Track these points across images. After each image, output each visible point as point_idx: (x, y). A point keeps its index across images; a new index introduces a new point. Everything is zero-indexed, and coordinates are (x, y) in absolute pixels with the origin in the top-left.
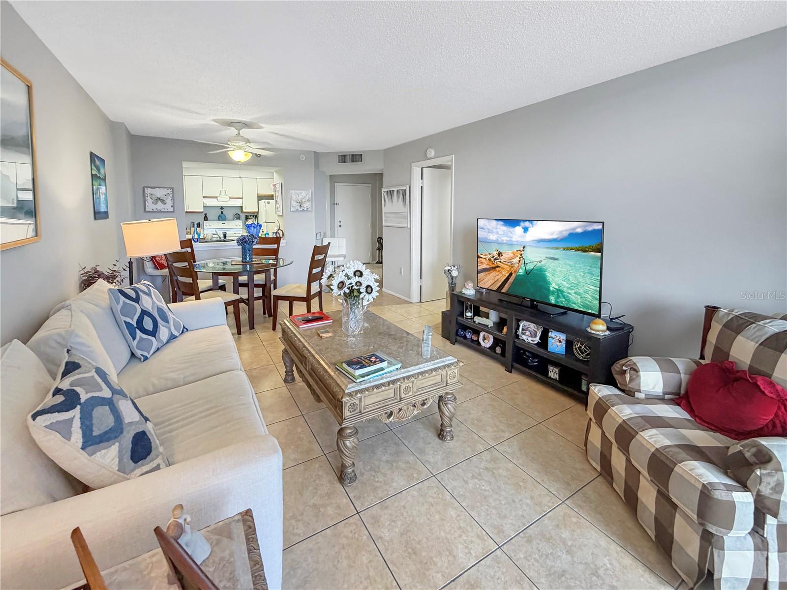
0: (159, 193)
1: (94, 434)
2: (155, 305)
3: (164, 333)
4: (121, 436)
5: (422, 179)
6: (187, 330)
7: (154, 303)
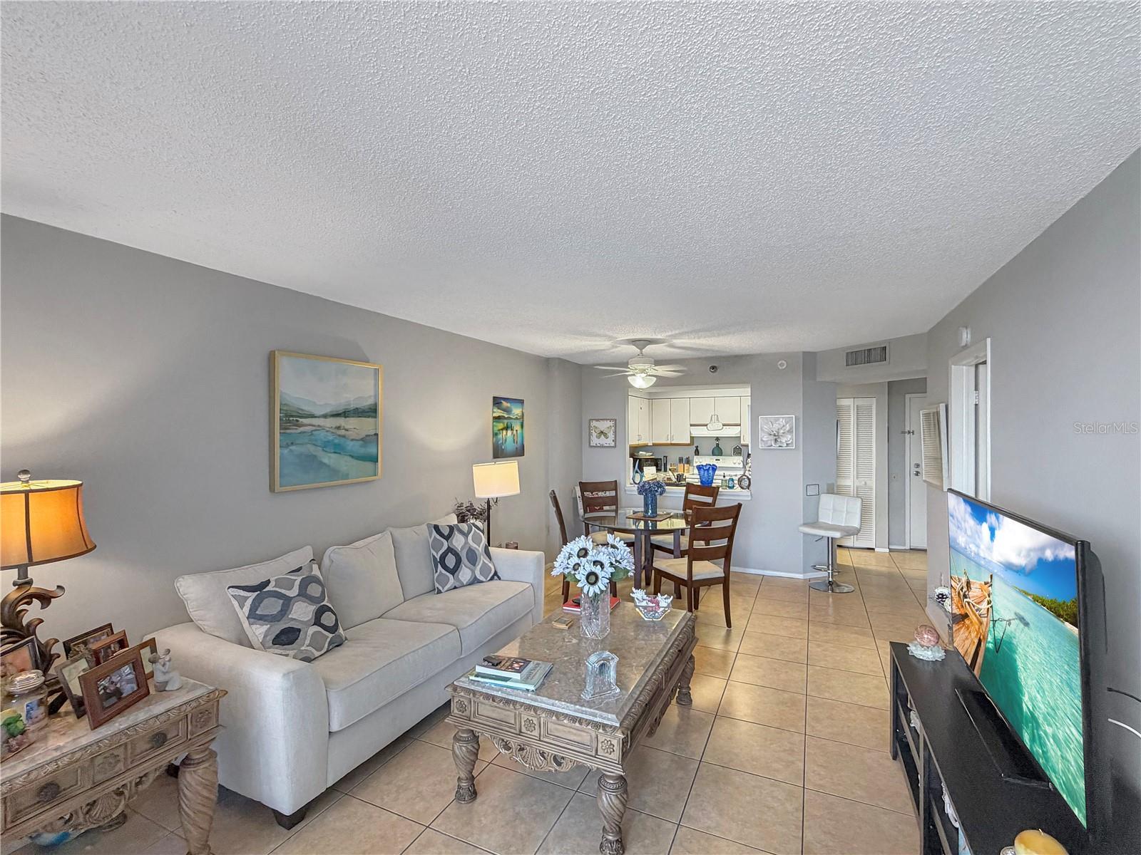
0: (603, 426)
1: (257, 612)
2: (468, 546)
3: (465, 574)
4: (276, 623)
5: (976, 389)
6: (499, 579)
7: (466, 543)
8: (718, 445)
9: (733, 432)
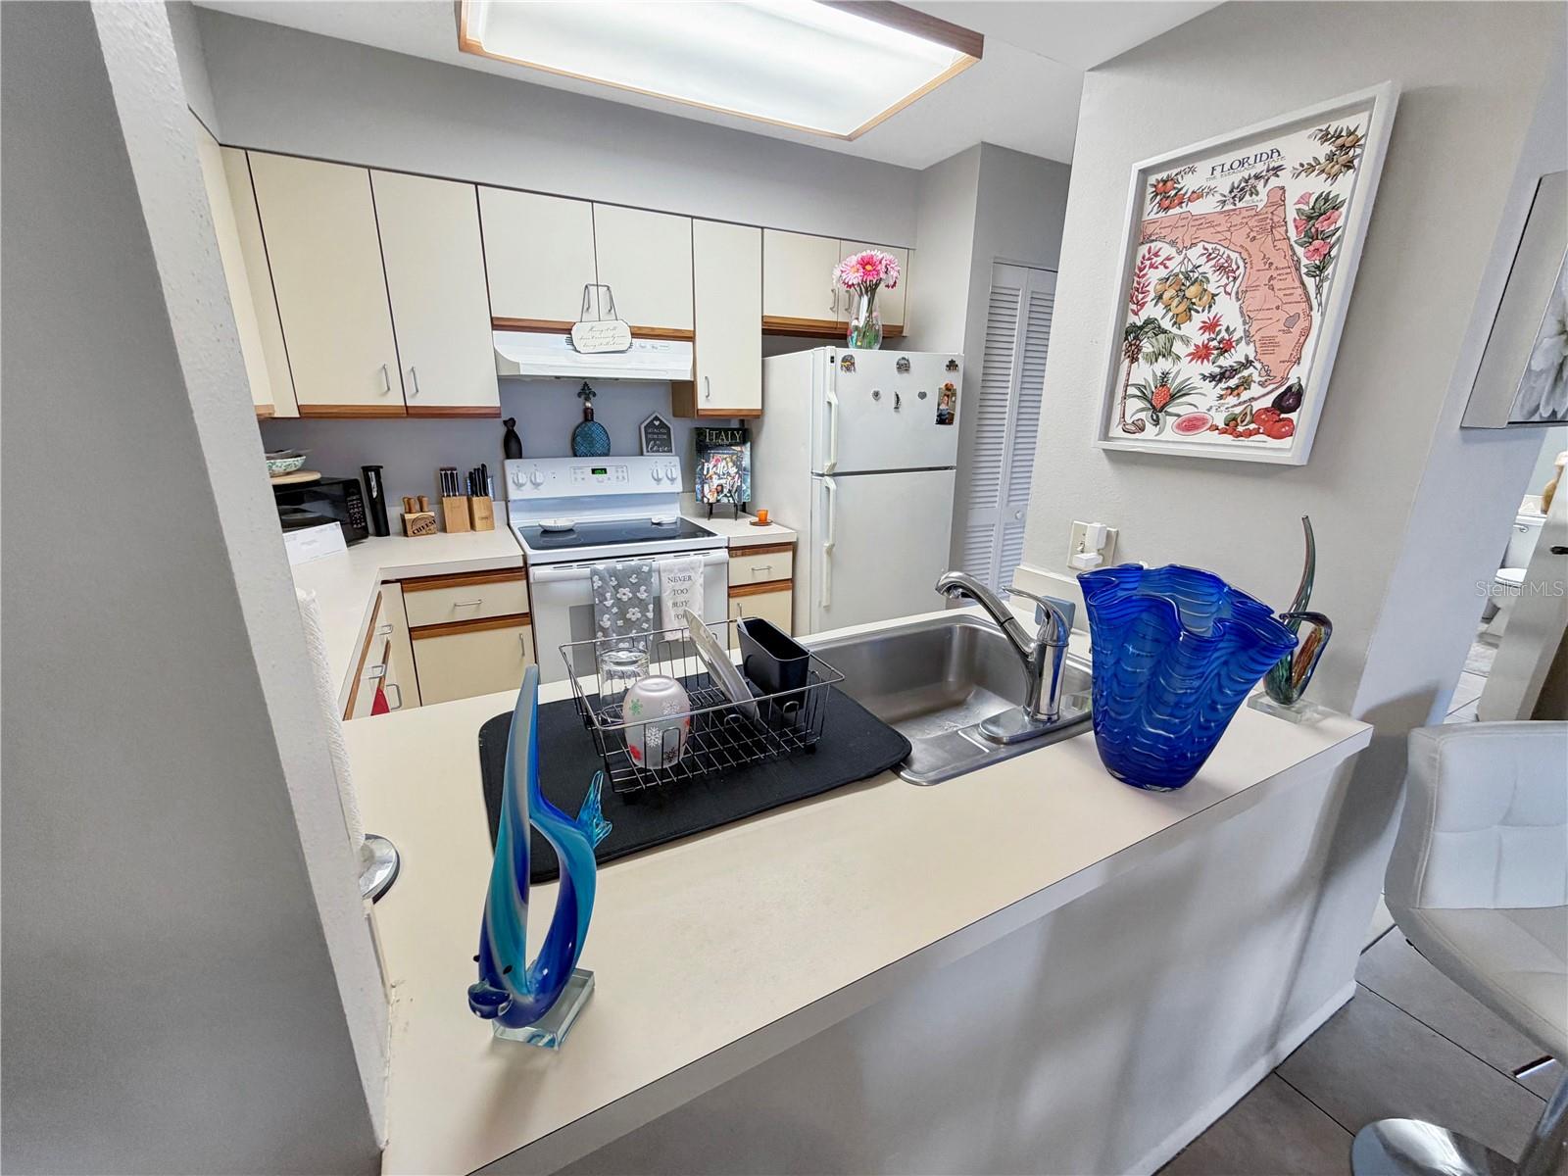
8: (588, 415)
9: (666, 363)
